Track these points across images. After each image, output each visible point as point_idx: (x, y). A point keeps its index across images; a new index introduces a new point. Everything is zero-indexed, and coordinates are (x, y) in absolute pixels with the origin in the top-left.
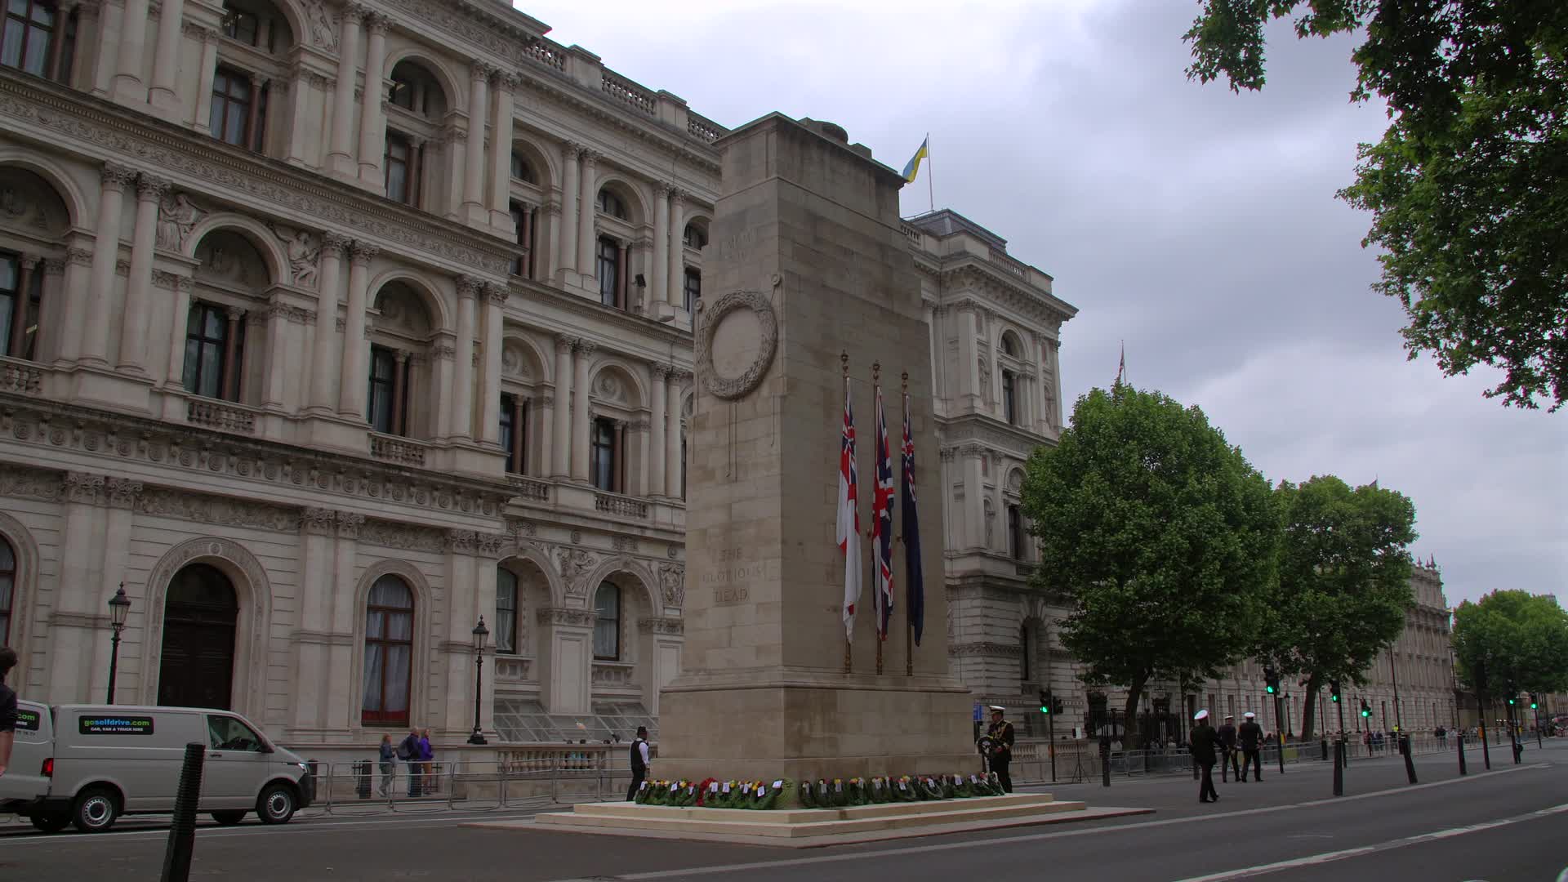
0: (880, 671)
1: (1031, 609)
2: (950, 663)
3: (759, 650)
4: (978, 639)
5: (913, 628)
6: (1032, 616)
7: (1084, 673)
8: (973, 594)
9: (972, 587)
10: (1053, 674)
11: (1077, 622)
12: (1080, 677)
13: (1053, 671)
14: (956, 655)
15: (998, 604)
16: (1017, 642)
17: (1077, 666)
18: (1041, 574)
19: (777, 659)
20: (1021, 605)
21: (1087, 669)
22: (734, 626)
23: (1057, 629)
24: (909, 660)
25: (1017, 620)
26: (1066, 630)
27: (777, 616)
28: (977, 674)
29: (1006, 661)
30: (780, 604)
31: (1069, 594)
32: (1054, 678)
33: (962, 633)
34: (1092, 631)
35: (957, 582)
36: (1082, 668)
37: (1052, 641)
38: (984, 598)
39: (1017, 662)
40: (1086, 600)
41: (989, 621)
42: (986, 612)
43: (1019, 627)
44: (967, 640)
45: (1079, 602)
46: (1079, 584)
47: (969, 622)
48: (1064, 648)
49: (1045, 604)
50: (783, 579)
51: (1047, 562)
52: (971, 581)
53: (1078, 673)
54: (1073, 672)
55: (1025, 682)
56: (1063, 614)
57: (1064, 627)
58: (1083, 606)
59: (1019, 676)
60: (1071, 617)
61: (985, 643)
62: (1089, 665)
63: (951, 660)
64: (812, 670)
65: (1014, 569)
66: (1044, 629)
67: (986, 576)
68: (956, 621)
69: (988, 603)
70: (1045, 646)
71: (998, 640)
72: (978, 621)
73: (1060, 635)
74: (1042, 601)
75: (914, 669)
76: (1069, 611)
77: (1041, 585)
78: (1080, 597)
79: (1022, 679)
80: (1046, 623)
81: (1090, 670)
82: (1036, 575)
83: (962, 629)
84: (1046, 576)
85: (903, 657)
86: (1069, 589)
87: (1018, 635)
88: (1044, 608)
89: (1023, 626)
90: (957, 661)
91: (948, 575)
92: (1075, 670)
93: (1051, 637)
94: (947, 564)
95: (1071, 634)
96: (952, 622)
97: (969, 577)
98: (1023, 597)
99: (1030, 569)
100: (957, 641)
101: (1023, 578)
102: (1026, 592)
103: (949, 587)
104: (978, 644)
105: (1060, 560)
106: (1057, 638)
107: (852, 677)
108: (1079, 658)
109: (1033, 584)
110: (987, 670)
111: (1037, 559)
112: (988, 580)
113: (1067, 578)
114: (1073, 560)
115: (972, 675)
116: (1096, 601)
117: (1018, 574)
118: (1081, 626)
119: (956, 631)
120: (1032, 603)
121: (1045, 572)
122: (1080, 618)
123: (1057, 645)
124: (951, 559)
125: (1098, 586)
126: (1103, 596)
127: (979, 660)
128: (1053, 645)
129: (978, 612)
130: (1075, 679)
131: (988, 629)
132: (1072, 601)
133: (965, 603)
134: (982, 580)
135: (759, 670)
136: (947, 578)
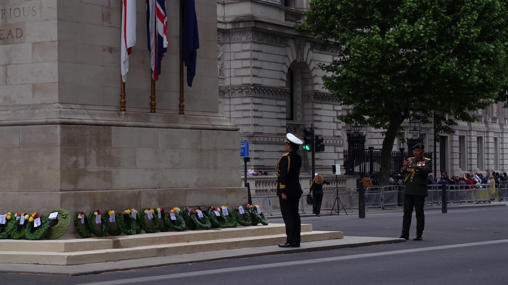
0: (153, 109)
1: (297, 54)
2: (220, 102)
3: (35, 88)
4: (247, 81)
5: (185, 68)
6: (299, 61)
7: (345, 114)
8: (244, 38)
9: (243, 31)
10: (316, 115)
11: (340, 66)
12: (341, 118)
13: (316, 112)
14: (226, 95)
15: (264, 48)
16: (284, 84)
17: (339, 108)
18: (308, 20)
19: (55, 97)
20: (288, 49)
21: (348, 110)
22: (10, 64)
23: (322, 73)
24: (181, 99)
25: (284, 64)
26: (330, 74)
27: (54, 54)
28: (246, 114)
29: (273, 102)
30: (56, 44)
31: (333, 40)
32: (317, 118)
33: (232, 75)
34: (354, 75)
35: (229, 27)
36: (343, 110)
37: (317, 84)
38: (253, 42)
39: (283, 103)
40: (349, 46)
41: (257, 64)
42: (256, 55)
43: (286, 70)
44: (237, 82)
45: (344, 47)
46: (343, 31)
47: (238, 64)
48: (327, 91)
49: (311, 49)
50: (59, 20)
51: (314, 10)
52: (241, 25)
53: (340, 114)
54: (335, 114)
55: (291, 122)
56: (327, 59)
57: (328, 71)
58: (347, 51)
59: (284, 116)
60: (335, 62)
61: (254, 85)
62: (351, 107)
63: (220, 100)
64: (88, 107)
65: (283, 15)
66: (310, 72)
67: (256, 22)
68: (227, 65)
69: (256, 47)
70: (309, 88)
71: (266, 83)
72: (247, 63)
73: (324, 78)
74: (308, 46)
75: (185, 108)
76: (333, 56)
77: (308, 31)
78: (344, 44)
79: (287, 119)
80: (311, 67)
81: (350, 112)
82: (303, 21)
83: (232, 71)
84: (313, 22)
85: (175, 97)
86: (333, 35)
87: (285, 77)
88: (311, 52)
89: (289, 69)
90: (227, 101)
91: (219, 19)
92: (337, 111)
93: (316, 80)
94: (219, 8)
95: (335, 78)
96: (223, 64)
97: (239, 22)
98: (291, 43)
99: (297, 15)
100: (227, 83)
101: (292, 24)
102: (294, 38)
103: (220, 30)
104: (247, 86)
105: (327, 7)
106: (321, 82)
107: (127, 115)
108: (341, 100)
109: (300, 30)
110: (254, 110)
111: (305, 6)
112: (260, 26)
113: (333, 24)
114: (339, 8)
115: (239, 114)
116: (359, 47)
117: (286, 20)
118: (344, 71)
119: (227, 73)
120: (299, 48)
121: (312, 18)
122: (342, 62)
123: (321, 87)
124: (224, 4)
125: (362, 34)
126: (366, 42)
127: (248, 100)
128: (317, 88)
129: (247, 55)
130: (336, 120)
131: (256, 72)
132: (337, 46)
133: (236, 47)
134: (253, 25)
135: (34, 107)
136: (219, 22)
